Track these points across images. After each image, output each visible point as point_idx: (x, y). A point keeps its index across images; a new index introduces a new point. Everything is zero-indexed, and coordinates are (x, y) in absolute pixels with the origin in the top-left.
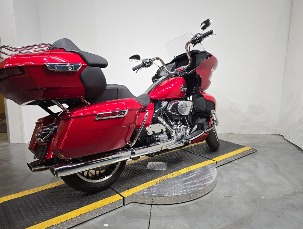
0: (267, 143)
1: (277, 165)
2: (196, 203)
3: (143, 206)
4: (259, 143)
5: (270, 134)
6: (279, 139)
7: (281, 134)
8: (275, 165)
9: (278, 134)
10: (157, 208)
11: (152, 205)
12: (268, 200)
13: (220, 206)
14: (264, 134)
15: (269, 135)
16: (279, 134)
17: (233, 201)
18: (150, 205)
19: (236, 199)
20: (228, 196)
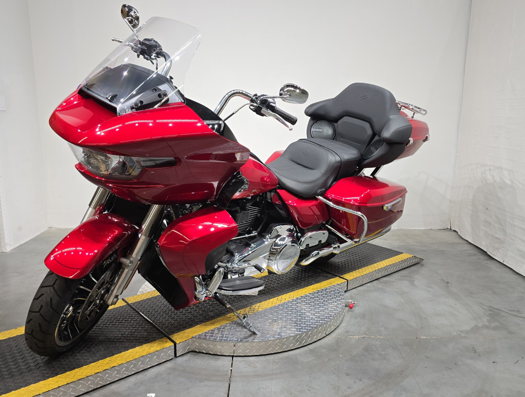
0: (431, 243)
1: (447, 281)
2: (311, 350)
3: (218, 359)
4: (416, 244)
5: (435, 228)
6: (450, 237)
7: (453, 229)
8: (444, 280)
9: (449, 228)
10: (243, 361)
11: (234, 358)
12: (432, 341)
13: (351, 355)
14: (426, 228)
15: (434, 230)
16: (451, 229)
17: (373, 345)
18: (231, 358)
19: (379, 342)
20: (364, 337)
